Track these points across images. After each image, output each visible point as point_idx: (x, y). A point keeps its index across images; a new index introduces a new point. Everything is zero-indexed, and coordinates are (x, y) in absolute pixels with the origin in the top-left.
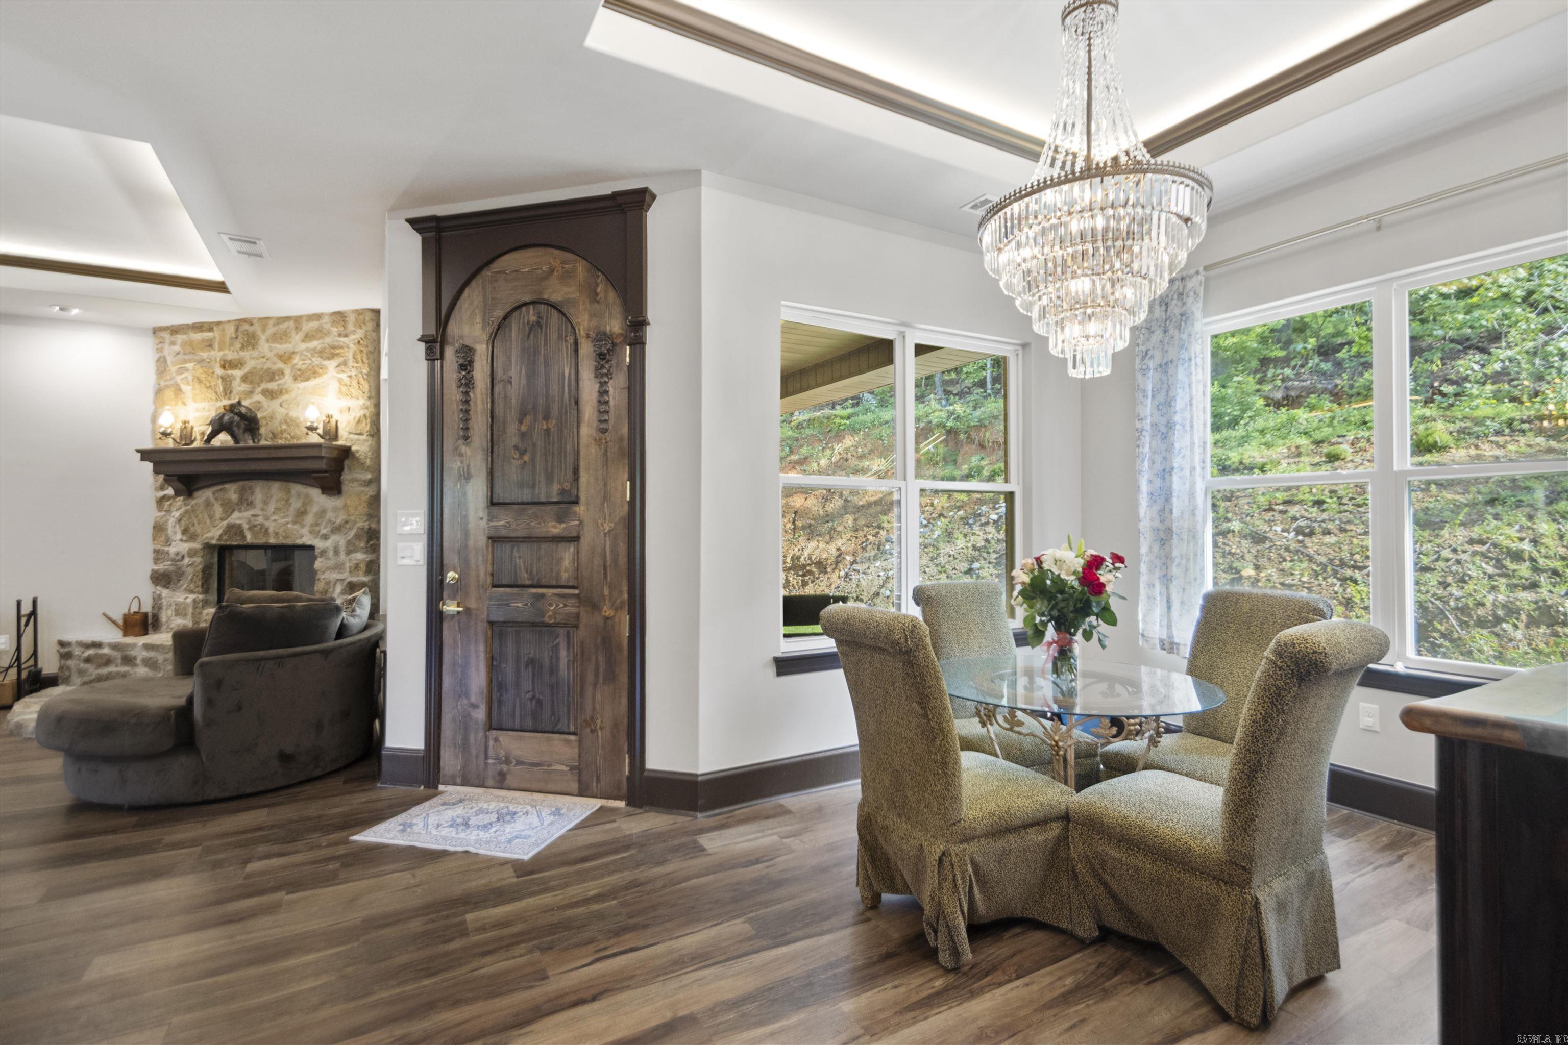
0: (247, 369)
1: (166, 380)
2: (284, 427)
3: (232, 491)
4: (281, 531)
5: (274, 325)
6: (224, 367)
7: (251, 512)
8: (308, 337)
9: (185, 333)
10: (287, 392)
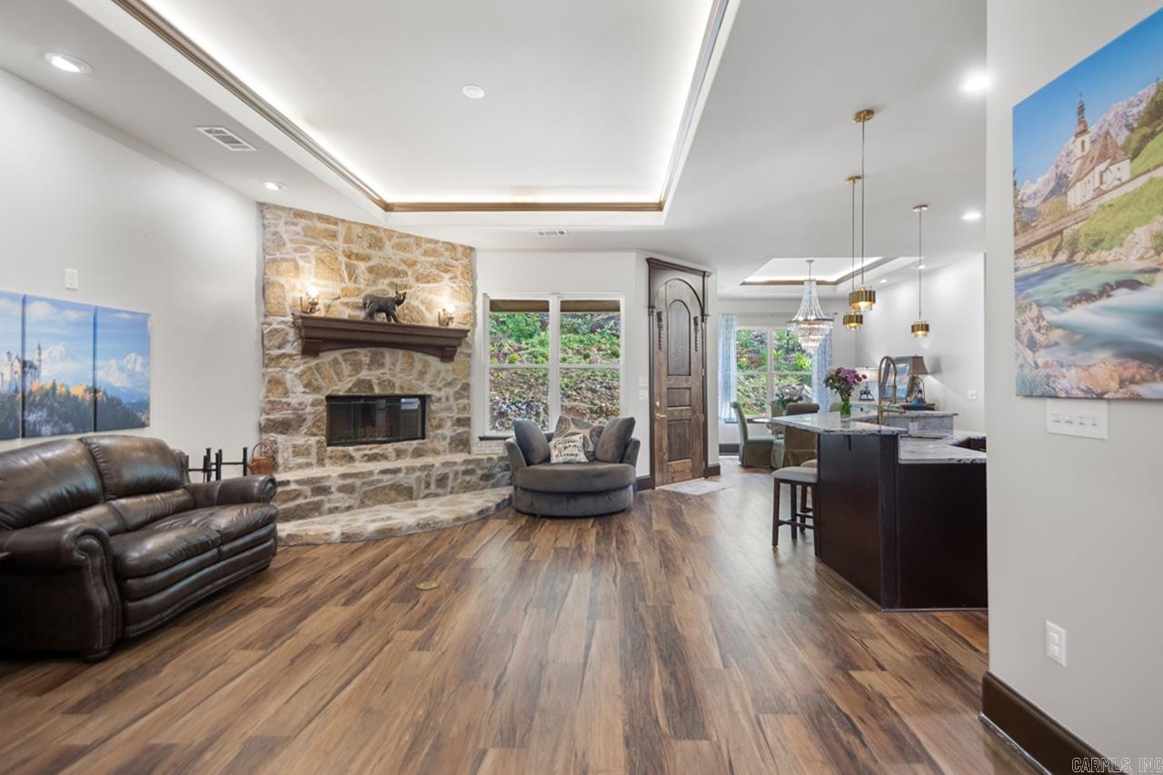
0: (371, 263)
1: (281, 254)
2: (406, 311)
3: (364, 355)
4: (405, 385)
5: (398, 238)
6: (349, 257)
7: (382, 371)
8: (426, 253)
9: (309, 219)
10: (410, 288)
